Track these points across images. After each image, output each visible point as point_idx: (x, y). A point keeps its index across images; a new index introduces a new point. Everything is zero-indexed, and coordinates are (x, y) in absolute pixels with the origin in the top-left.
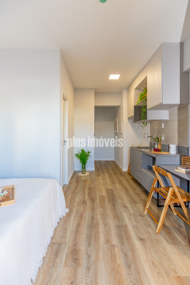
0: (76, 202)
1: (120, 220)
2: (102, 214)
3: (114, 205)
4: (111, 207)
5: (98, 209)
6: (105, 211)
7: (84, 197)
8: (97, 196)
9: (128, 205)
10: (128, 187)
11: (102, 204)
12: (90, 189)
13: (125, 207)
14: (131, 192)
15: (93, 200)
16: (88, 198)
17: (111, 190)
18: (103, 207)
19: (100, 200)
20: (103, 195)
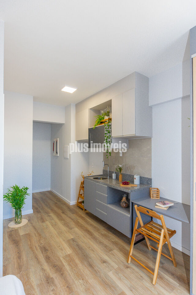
0: (35, 287)
1: (112, 287)
2: (86, 291)
3: (91, 266)
4: (89, 270)
5: (76, 282)
6: (87, 282)
7: (43, 270)
8: (61, 259)
9: (106, 258)
10: (90, 228)
11: (75, 270)
12: (44, 249)
13: (104, 262)
14: (96, 234)
15: (59, 269)
16: (50, 269)
17: (73, 240)
18: (80, 276)
19: (69, 265)
20: (69, 253)
